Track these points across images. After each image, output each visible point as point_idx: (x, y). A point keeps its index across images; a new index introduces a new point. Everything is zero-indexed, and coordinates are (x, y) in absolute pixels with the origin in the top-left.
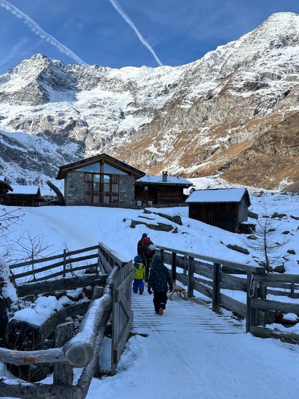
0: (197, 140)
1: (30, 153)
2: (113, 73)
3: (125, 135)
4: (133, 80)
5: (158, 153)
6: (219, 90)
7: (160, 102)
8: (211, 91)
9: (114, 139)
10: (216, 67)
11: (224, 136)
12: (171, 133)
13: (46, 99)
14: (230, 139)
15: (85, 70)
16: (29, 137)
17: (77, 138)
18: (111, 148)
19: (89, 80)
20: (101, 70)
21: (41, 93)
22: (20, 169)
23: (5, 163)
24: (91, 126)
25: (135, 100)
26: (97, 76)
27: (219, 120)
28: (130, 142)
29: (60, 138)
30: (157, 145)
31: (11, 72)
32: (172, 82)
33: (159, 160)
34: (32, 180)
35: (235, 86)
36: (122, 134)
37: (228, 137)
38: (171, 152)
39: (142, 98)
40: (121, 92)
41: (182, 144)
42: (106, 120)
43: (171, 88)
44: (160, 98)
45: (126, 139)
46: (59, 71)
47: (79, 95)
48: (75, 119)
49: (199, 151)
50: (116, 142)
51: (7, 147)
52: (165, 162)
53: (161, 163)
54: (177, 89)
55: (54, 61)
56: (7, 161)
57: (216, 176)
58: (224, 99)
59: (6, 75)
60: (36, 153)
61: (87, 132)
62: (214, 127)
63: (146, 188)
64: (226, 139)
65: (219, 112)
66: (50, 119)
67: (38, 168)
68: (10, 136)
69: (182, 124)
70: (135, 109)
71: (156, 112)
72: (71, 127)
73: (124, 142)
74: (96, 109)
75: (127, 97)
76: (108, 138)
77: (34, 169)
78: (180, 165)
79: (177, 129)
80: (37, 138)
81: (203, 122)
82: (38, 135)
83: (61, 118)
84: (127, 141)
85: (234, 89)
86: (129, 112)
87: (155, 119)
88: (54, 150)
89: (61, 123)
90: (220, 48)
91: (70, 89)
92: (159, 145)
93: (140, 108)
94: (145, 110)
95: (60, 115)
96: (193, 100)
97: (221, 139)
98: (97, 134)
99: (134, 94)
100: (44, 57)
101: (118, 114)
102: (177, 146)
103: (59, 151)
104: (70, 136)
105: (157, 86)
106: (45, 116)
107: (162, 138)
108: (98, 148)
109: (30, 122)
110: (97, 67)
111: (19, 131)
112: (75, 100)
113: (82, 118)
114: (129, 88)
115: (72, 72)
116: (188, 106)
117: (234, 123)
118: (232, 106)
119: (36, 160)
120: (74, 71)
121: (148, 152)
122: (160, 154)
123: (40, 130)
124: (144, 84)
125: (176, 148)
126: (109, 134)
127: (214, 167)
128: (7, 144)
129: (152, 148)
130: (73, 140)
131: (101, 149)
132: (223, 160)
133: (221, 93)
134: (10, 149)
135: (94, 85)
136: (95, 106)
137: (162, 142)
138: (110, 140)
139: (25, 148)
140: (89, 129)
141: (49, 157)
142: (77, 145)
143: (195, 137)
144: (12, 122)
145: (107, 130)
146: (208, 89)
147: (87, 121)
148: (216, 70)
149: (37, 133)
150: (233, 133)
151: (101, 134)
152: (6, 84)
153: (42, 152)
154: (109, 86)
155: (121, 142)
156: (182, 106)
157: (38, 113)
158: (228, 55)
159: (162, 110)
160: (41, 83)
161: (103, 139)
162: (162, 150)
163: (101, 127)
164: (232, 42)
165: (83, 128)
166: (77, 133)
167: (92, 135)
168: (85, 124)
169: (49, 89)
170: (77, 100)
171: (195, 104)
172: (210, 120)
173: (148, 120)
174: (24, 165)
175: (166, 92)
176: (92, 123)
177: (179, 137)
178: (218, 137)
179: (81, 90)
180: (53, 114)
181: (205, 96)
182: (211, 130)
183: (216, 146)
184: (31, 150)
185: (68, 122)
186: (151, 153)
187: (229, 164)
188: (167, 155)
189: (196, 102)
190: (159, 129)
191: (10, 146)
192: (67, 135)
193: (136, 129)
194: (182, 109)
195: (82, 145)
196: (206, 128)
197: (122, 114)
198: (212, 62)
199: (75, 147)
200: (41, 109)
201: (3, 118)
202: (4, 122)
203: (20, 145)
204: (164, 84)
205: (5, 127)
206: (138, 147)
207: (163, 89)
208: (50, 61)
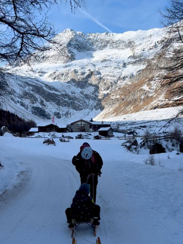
1: (63, 95)
2: (117, 37)
3: (127, 79)
4: (132, 40)
5: (149, 90)
7: (151, 54)
9: (119, 82)
13: (72, 58)
15: (99, 37)
16: (62, 85)
17: (94, 83)
18: (117, 88)
19: (101, 43)
20: (110, 35)
21: (70, 55)
22: (56, 106)
23: (47, 103)
24: (103, 74)
25: (134, 54)
26: (107, 40)
28: (130, 83)
29: (82, 84)
30: (149, 84)
32: (160, 40)
33: (150, 95)
34: (64, 113)
36: (124, 78)
38: (159, 89)
39: (138, 51)
40: (124, 49)
42: (114, 69)
43: (159, 44)
44: (151, 51)
45: (128, 82)
46: (81, 39)
47: (95, 54)
48: (92, 70)
50: (121, 84)
51: (48, 92)
52: (155, 96)
53: (152, 97)
56: (47, 101)
60: (66, 95)
61: (101, 78)
66: (76, 72)
68: (49, 85)
70: (134, 60)
71: (148, 61)
72: (89, 76)
73: (126, 84)
74: (106, 63)
75: (128, 52)
76: (114, 82)
77: (66, 105)
78: (166, 98)
79: (163, 72)
80: (67, 85)
82: (68, 82)
83: (83, 70)
84: (128, 83)
86: (129, 63)
87: (147, 66)
88: (79, 92)
89: (83, 74)
91: (88, 50)
92: (150, 84)
93: (137, 59)
94: (140, 60)
95: (82, 68)
98: (107, 79)
99: (133, 50)
100: (71, 30)
101: (121, 65)
103: (82, 93)
104: (89, 82)
105: (149, 43)
106: (72, 69)
107: (153, 80)
108: (108, 89)
109: (63, 74)
110: (107, 34)
111: (56, 80)
112: (92, 57)
113: (97, 69)
114: (129, 46)
115: (90, 39)
116: (171, 56)
119: (67, 100)
120: (92, 37)
121: (142, 90)
122: (151, 91)
123: (69, 79)
124: (140, 42)
125: (163, 86)
126: (115, 79)
128: (48, 90)
129: (145, 87)
130: (91, 85)
131: (110, 90)
134: (50, 93)
135: (105, 46)
136: (105, 61)
137: (152, 82)
138: (116, 83)
139: (60, 92)
140: (102, 76)
141: (75, 97)
142: (94, 88)
144: (51, 75)
145: (114, 76)
147: (101, 71)
149: (67, 81)
151: (110, 79)
153: (70, 94)
154: (115, 46)
155: (124, 84)
156: (166, 57)
157: (68, 68)
159: (153, 59)
160: (69, 48)
161: (111, 83)
162: (152, 88)
163: (110, 74)
165: (98, 76)
166: (93, 80)
167: (104, 80)
168: (99, 73)
169: (75, 51)
170: (94, 57)
171: (176, 54)
173: (142, 67)
174: (59, 104)
175: (156, 46)
176: (104, 72)
179: (96, 50)
180: (78, 68)
184: (64, 93)
185: (88, 73)
186: (145, 90)
188: (156, 91)
190: (150, 73)
191: (50, 91)
192: (87, 82)
193: (135, 74)
195: (97, 88)
197: (124, 64)
199: (92, 89)
200: (70, 65)
201: (45, 73)
202: (46, 75)
203: (56, 90)
204: (154, 41)
205: (46, 79)
206: (136, 87)
207: (153, 44)
208: (75, 32)
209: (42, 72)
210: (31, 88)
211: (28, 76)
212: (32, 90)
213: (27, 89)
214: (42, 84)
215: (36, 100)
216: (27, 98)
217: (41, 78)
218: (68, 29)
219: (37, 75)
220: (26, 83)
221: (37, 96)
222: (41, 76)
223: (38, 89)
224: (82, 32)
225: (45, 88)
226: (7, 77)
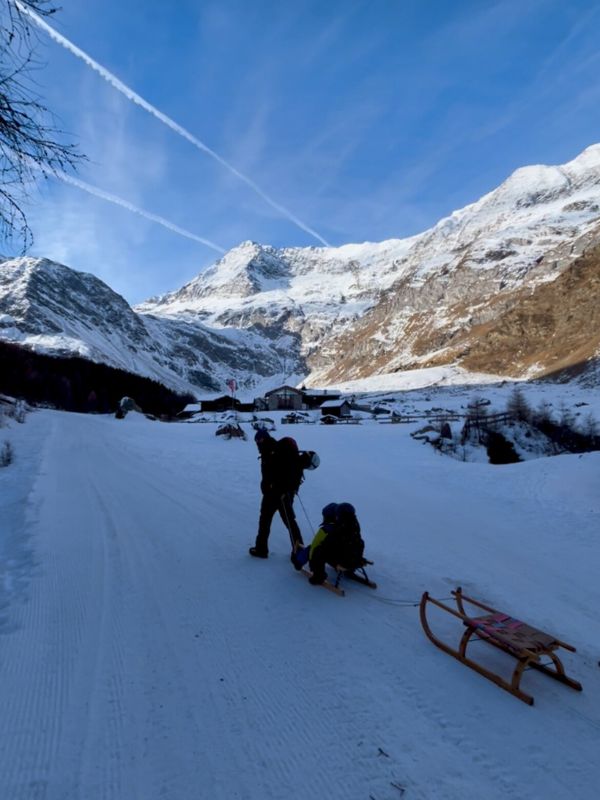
0: (432, 322)
1: (240, 351)
2: (331, 253)
3: (348, 322)
4: (354, 259)
6: (456, 263)
7: (387, 281)
8: (447, 265)
9: (334, 328)
10: (453, 236)
11: (465, 314)
12: (401, 316)
13: (257, 289)
14: (471, 320)
15: (300, 253)
16: (239, 334)
17: (292, 330)
18: (331, 339)
19: (304, 263)
20: (317, 252)
21: (251, 283)
22: (230, 369)
23: (214, 364)
24: (307, 315)
25: (358, 281)
26: (313, 258)
27: (457, 298)
28: (353, 330)
29: (273, 332)
30: (385, 331)
31: (218, 262)
32: (400, 258)
33: (388, 349)
34: (243, 381)
35: (474, 257)
36: (343, 321)
37: (470, 317)
38: (402, 339)
39: (365, 277)
40: (342, 273)
41: (415, 328)
42: (325, 306)
43: (400, 264)
44: (387, 277)
45: (349, 327)
46: (270, 257)
47: (292, 282)
48: (289, 309)
49: (435, 336)
50: (337, 331)
51: (216, 346)
52: (395, 351)
53: (390, 352)
54: (407, 265)
55: (265, 247)
56: (215, 361)
57: (454, 364)
58: (462, 273)
59: (213, 267)
60: (247, 351)
61: (304, 322)
62: (452, 306)
64: (467, 319)
65: (457, 289)
66: (261, 311)
67: (249, 367)
68: (218, 334)
69: (413, 305)
70: (358, 292)
71: (382, 293)
72: (285, 318)
73: (347, 331)
74: (313, 296)
75: (349, 279)
76: (327, 327)
77: (245, 368)
78: (413, 353)
79: (408, 311)
80: (248, 333)
81: (439, 300)
82: (249, 329)
83: (273, 308)
84: (350, 329)
85: (474, 260)
86: (351, 296)
87: (381, 302)
88: (267, 345)
89: (274, 314)
90: (456, 213)
91: (283, 275)
92: (387, 331)
93: (365, 290)
94: (370, 292)
95: (272, 306)
96: (425, 276)
97: (461, 320)
98: (315, 324)
99: (356, 275)
100: (254, 243)
101: (338, 299)
102: (408, 331)
103: (272, 346)
104: (285, 328)
105: (383, 263)
106: (256, 308)
107: (390, 324)
108: (316, 339)
109: (240, 316)
110: (313, 248)
111: (228, 326)
112: (289, 286)
113: (297, 307)
114: (350, 269)
115: (285, 257)
116: (420, 284)
117: (477, 299)
118: (472, 281)
119: (247, 358)
120: (288, 255)
121: (373, 340)
122: (389, 342)
123: (250, 324)
124: (368, 262)
125: (408, 334)
126: (328, 322)
127: (452, 353)
128: (215, 343)
129: (379, 336)
130: (287, 333)
131: (319, 341)
132: (465, 345)
133: (459, 267)
134: (218, 348)
135: (310, 269)
136: (312, 292)
137: (390, 328)
138: (329, 329)
139: (235, 345)
140: (306, 318)
141: (261, 354)
142: (292, 337)
143: (430, 320)
144: (220, 317)
145: (326, 319)
146: (443, 264)
147: (304, 310)
148: (453, 240)
149: (247, 327)
150: (475, 311)
151: (319, 323)
152: (214, 276)
153: (253, 348)
154: (327, 269)
155: (343, 331)
156: (412, 285)
157: (248, 305)
158: (467, 220)
159: (390, 290)
160: (251, 272)
161: (322, 329)
162: (390, 337)
163: (319, 315)
164: (471, 206)
165: (299, 318)
166: (291, 325)
167: (309, 325)
168: (301, 313)
169: (260, 277)
170: (292, 287)
171: (428, 281)
172: (447, 298)
173: (372, 302)
174: (234, 365)
175: (394, 268)
176: (309, 312)
177: (411, 320)
178: (458, 317)
179: (294, 276)
180: (265, 306)
181: (439, 271)
182: (449, 309)
183: (455, 329)
184: (242, 347)
185: (282, 313)
186: (378, 341)
187: (469, 349)
188: (397, 342)
189: (430, 279)
190: (386, 313)
191: (219, 344)
192: (280, 328)
193: (361, 314)
194: (412, 289)
195: (298, 337)
196: (442, 308)
197: (343, 298)
198: (447, 231)
199: (290, 339)
200: (251, 301)
201: (211, 314)
202: (212, 318)
203: (229, 342)
204: (391, 260)
205: (212, 324)
206: (363, 335)
207: (390, 266)
208: (260, 247)
209: (206, 313)
210: (188, 339)
211: (182, 319)
212: (189, 343)
213: (180, 340)
214: (205, 333)
215: (195, 359)
216: (181, 357)
217: (203, 322)
218: (249, 242)
219: (197, 318)
220: (178, 331)
221: (197, 352)
222: (203, 319)
223: (199, 341)
224: (270, 247)
225: (210, 340)
226: (146, 322)
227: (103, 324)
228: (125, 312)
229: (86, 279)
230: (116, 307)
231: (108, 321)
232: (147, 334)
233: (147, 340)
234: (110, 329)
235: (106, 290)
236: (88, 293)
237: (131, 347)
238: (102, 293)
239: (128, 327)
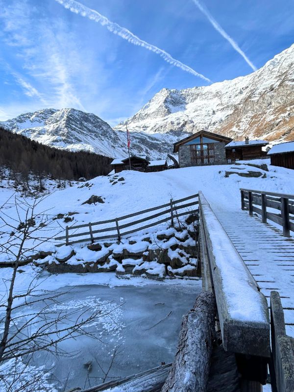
0: (265, 118)
1: (163, 143)
2: (205, 89)
3: (217, 124)
4: (218, 90)
5: (239, 131)
6: (278, 83)
7: (237, 100)
8: (273, 85)
9: (209, 127)
10: (275, 69)
11: (284, 112)
12: (246, 117)
13: (169, 112)
14: (289, 114)
15: (190, 91)
16: (162, 135)
17: (188, 131)
19: (193, 96)
20: (199, 89)
21: (166, 110)
22: (158, 153)
23: (151, 151)
24: (195, 123)
25: (221, 102)
26: (197, 93)
27: (279, 103)
28: (220, 127)
29: (178, 133)
30: (237, 126)
31: (150, 101)
32: (244, 86)
33: (240, 135)
35: (290, 78)
36: (214, 124)
37: (288, 113)
39: (225, 100)
40: (212, 99)
41: (255, 123)
42: (205, 117)
43: (244, 90)
44: (237, 97)
45: (218, 126)
46: (175, 95)
47: (187, 106)
48: (186, 120)
49: (267, 125)
50: (211, 129)
53: (241, 136)
54: (248, 90)
55: (172, 90)
57: (281, 139)
58: (282, 89)
59: (147, 104)
61: (194, 126)
62: (277, 108)
63: (234, 150)
64: (286, 114)
65: (279, 98)
66: (172, 123)
68: (152, 136)
69: (253, 110)
70: (222, 107)
71: (235, 106)
72: (184, 125)
73: (216, 128)
74: (197, 112)
75: (216, 101)
76: (206, 128)
78: (254, 136)
79: (250, 114)
80: (166, 135)
81: (268, 106)
85: (289, 80)
86: (218, 110)
87: (235, 111)
89: (178, 124)
90: (276, 57)
91: (182, 104)
92: (239, 126)
93: (225, 106)
94: (228, 107)
95: (177, 120)
96: (260, 94)
97: (282, 115)
98: (199, 127)
99: (220, 99)
100: (167, 89)
101: (211, 112)
102: (251, 125)
103: (178, 140)
104: (184, 130)
105: (235, 90)
106: (170, 122)
107: (241, 122)
109: (162, 126)
110: (197, 88)
111: (156, 132)
112: (185, 109)
113: (190, 119)
114: (217, 96)
115: (182, 94)
116: (257, 98)
117: (292, 102)
118: (289, 92)
119: (166, 147)
120: (183, 93)
121: (231, 131)
122: (240, 131)
123: (167, 130)
124: (226, 91)
125: (251, 126)
126: (206, 125)
127: (279, 134)
128: (151, 141)
129: (234, 129)
130: (186, 132)
132: (285, 129)
133: (280, 85)
134: (152, 143)
135: (195, 99)
137: (241, 124)
139: (160, 141)
143: (263, 117)
144: (152, 128)
145: (205, 123)
146: (270, 85)
147: (193, 120)
148: (275, 72)
149: (166, 132)
150: (291, 109)
151: (202, 126)
152: (148, 109)
153: (169, 142)
154: (204, 97)
156: (252, 99)
157: (166, 121)
158: (283, 59)
159: (239, 104)
160: (166, 104)
162: (241, 128)
163: (201, 122)
164: (286, 50)
165: (191, 125)
166: (188, 128)
167: (197, 127)
168: (192, 122)
169: (171, 106)
170: (186, 109)
171: (262, 96)
172: (273, 104)
173: (230, 112)
174: (160, 151)
175: (241, 93)
176: (196, 121)
177: (252, 119)
178: (280, 114)
179: (188, 103)
180: (174, 120)
181: (268, 89)
182: (275, 110)
183: (279, 120)
184: (163, 142)
185: (182, 123)
186: (234, 132)
187: (290, 130)
188: (245, 131)
189: (262, 95)
190: (238, 116)
191: (152, 141)
192: (182, 130)
193: (223, 119)
194: (252, 101)
196: (270, 110)
197: (214, 112)
198: (272, 67)
199: (187, 136)
200: (167, 119)
201: (148, 127)
202: (149, 129)
203: (157, 140)
204: (239, 88)
205: (149, 132)
206: (225, 129)
207: (239, 91)
208: (170, 91)
209: (146, 127)
210: (138, 140)
211: (135, 131)
212: (139, 142)
213: (134, 141)
214: (145, 136)
215: (142, 149)
216: (135, 149)
217: (145, 131)
218: (164, 89)
219: (142, 130)
220: (133, 137)
221: (143, 146)
222: (144, 130)
223: (143, 141)
224: (175, 90)
225: (148, 140)
226: (118, 134)
227: (99, 137)
228: (109, 130)
229: (90, 116)
230: (105, 128)
231: (102, 135)
232: (119, 140)
233: (119, 142)
234: (103, 139)
235: (99, 120)
236: (92, 123)
237: (112, 146)
238: (98, 122)
239: (110, 137)
